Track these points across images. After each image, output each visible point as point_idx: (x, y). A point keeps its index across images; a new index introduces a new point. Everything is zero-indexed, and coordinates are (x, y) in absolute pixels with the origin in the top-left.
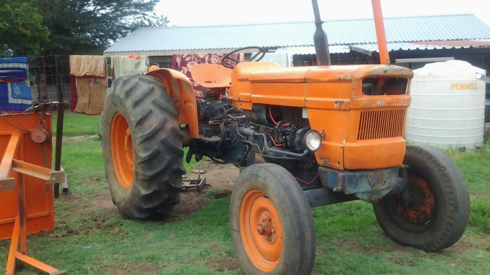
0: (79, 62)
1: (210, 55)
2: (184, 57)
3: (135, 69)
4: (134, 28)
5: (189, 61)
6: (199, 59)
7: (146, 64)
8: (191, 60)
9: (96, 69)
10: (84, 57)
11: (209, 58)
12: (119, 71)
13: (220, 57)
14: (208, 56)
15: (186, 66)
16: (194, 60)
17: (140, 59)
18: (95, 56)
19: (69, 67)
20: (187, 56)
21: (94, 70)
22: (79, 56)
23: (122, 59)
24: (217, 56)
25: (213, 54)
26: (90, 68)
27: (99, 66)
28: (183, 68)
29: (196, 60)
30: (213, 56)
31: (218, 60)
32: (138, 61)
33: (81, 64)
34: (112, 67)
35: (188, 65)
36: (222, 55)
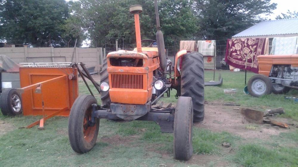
0: (184, 44)
1: (248, 40)
2: (233, 41)
3: (208, 48)
4: (258, 22)
5: (236, 43)
6: (242, 42)
7: (214, 45)
8: (237, 43)
9: (190, 48)
10: (186, 41)
11: (247, 41)
12: (200, 49)
13: (254, 40)
14: (246, 40)
15: (234, 46)
16: (239, 42)
17: (211, 43)
18: (191, 41)
19: (180, 47)
20: (235, 40)
21: (189, 48)
22: (184, 41)
23: (202, 43)
24: (252, 40)
25: (250, 39)
26: (188, 47)
27: (192, 46)
28: (233, 47)
29: (240, 42)
30: (250, 40)
31: (252, 42)
32: (210, 43)
33: (184, 45)
34: (197, 47)
35: (236, 45)
36: (255, 39)
